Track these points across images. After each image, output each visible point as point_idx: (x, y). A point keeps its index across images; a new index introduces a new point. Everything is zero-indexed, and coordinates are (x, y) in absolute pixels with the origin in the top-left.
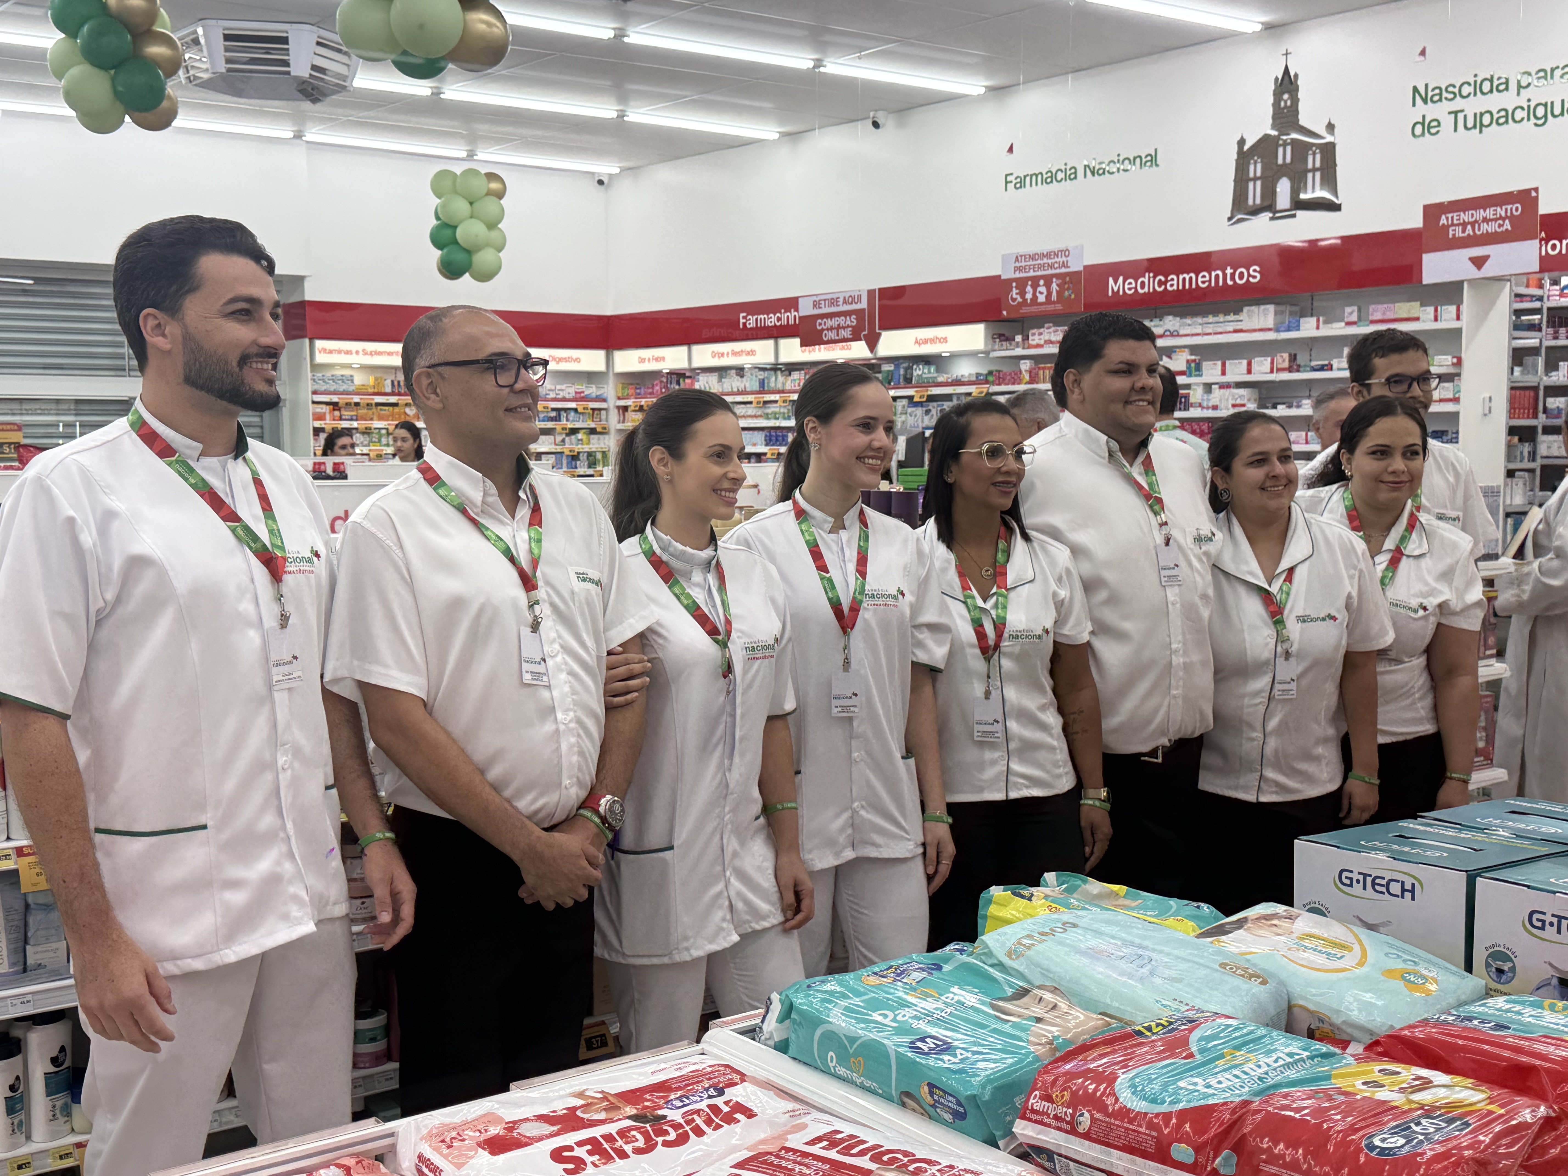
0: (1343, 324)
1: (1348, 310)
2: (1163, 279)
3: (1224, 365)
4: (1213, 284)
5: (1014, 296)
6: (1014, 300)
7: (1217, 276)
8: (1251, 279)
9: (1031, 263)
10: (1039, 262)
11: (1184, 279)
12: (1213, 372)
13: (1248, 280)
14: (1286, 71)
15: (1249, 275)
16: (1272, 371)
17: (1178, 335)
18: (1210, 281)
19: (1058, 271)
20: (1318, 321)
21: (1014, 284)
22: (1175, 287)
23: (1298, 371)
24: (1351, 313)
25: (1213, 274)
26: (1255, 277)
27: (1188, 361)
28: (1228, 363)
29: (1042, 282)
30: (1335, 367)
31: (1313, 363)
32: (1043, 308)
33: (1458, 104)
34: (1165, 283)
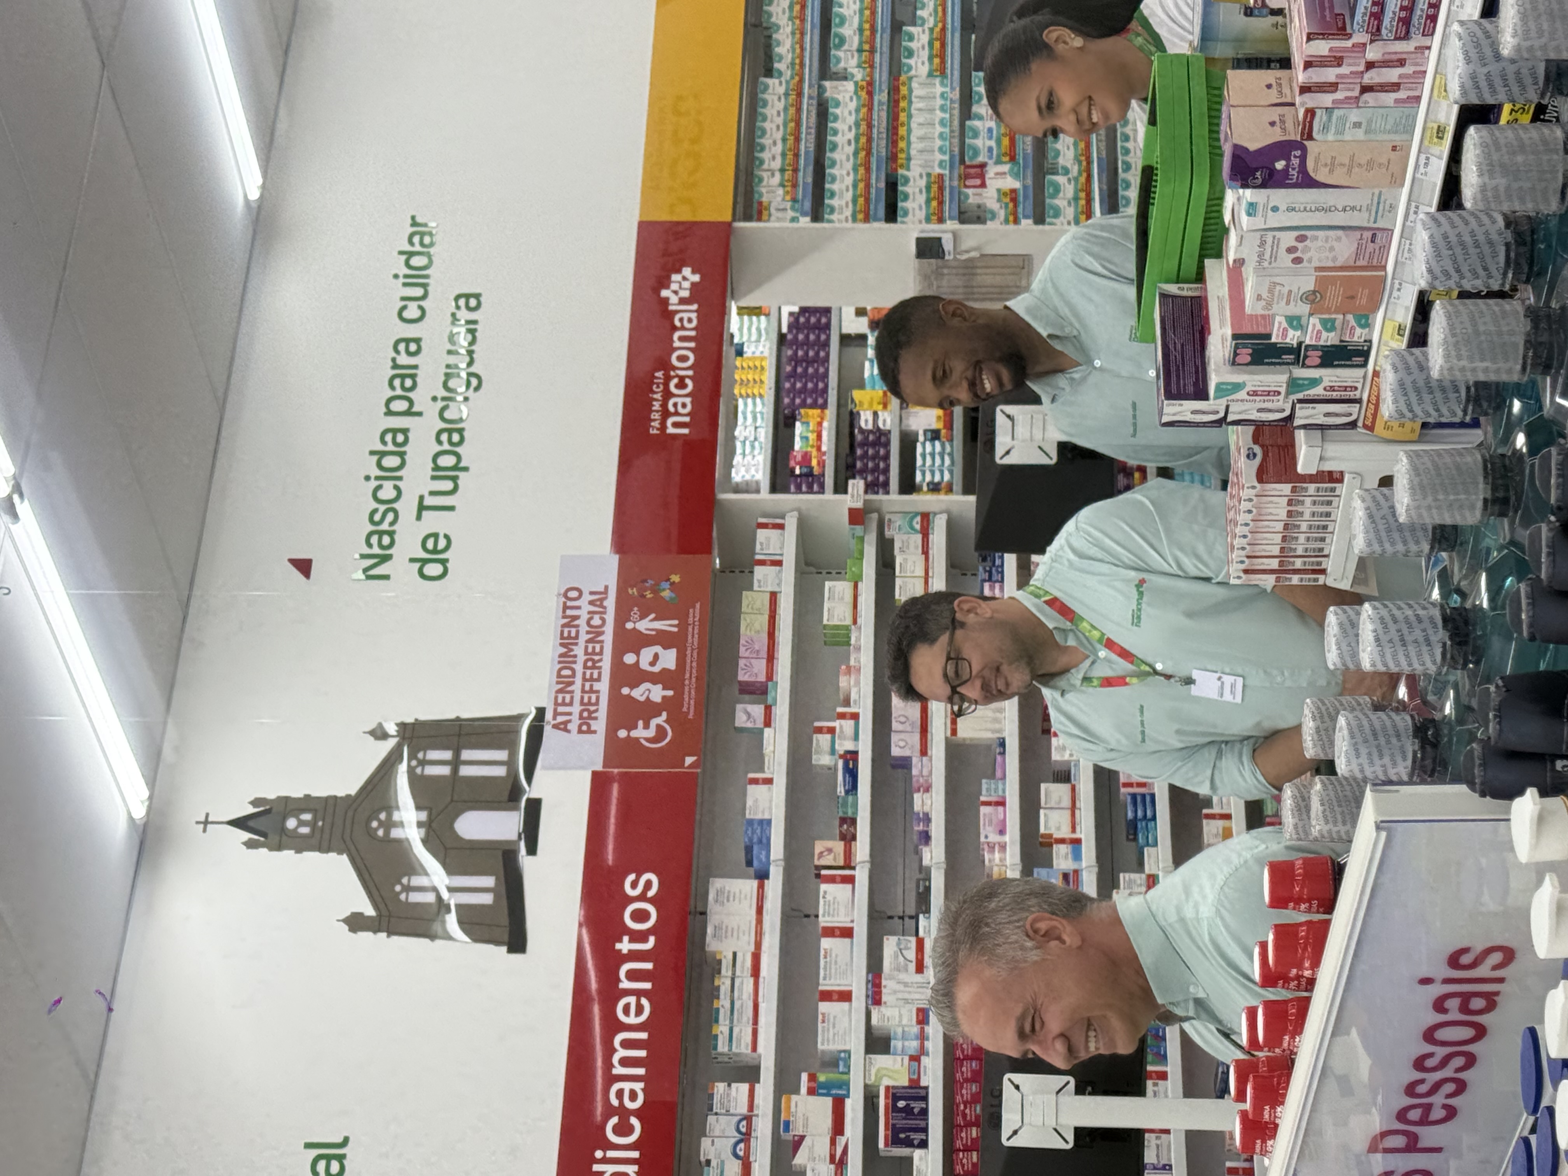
0: (767, 731)
1: (741, 720)
2: (615, 1120)
3: (827, 996)
4: (647, 986)
5: (651, 733)
6: (661, 733)
7: (633, 975)
8: (651, 893)
9: (577, 687)
10: (579, 668)
11: (624, 1062)
12: (843, 1023)
13: (651, 901)
14: (239, 823)
15: (642, 897)
16: (850, 880)
17: (748, 1119)
18: (638, 993)
19: (610, 617)
20: (755, 781)
21: (622, 734)
22: (638, 1086)
23: (853, 821)
24: (749, 715)
25: (625, 984)
26: (648, 884)
27: (811, 1092)
28: (825, 985)
29: (629, 659)
30: (849, 746)
31: (841, 790)
32: (691, 657)
33: (407, 507)
34: (623, 1113)
